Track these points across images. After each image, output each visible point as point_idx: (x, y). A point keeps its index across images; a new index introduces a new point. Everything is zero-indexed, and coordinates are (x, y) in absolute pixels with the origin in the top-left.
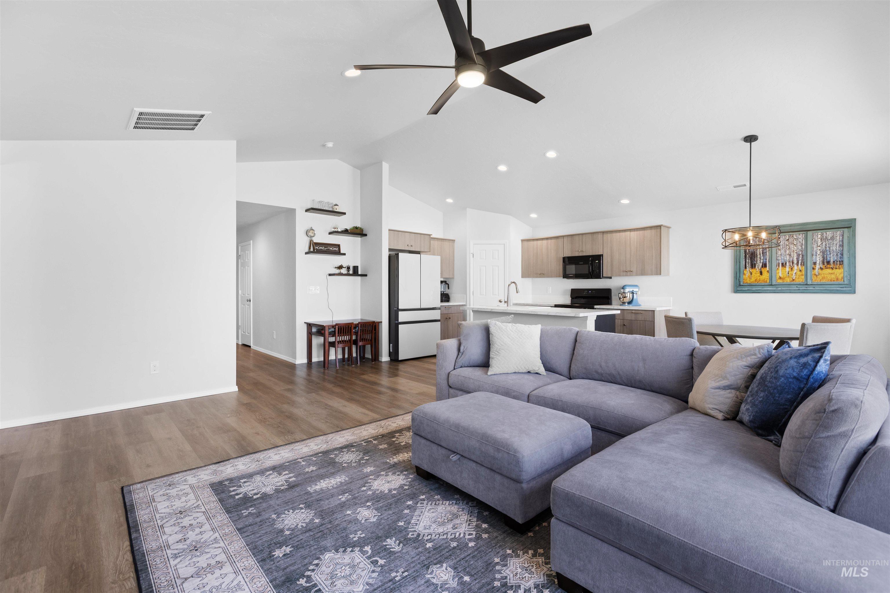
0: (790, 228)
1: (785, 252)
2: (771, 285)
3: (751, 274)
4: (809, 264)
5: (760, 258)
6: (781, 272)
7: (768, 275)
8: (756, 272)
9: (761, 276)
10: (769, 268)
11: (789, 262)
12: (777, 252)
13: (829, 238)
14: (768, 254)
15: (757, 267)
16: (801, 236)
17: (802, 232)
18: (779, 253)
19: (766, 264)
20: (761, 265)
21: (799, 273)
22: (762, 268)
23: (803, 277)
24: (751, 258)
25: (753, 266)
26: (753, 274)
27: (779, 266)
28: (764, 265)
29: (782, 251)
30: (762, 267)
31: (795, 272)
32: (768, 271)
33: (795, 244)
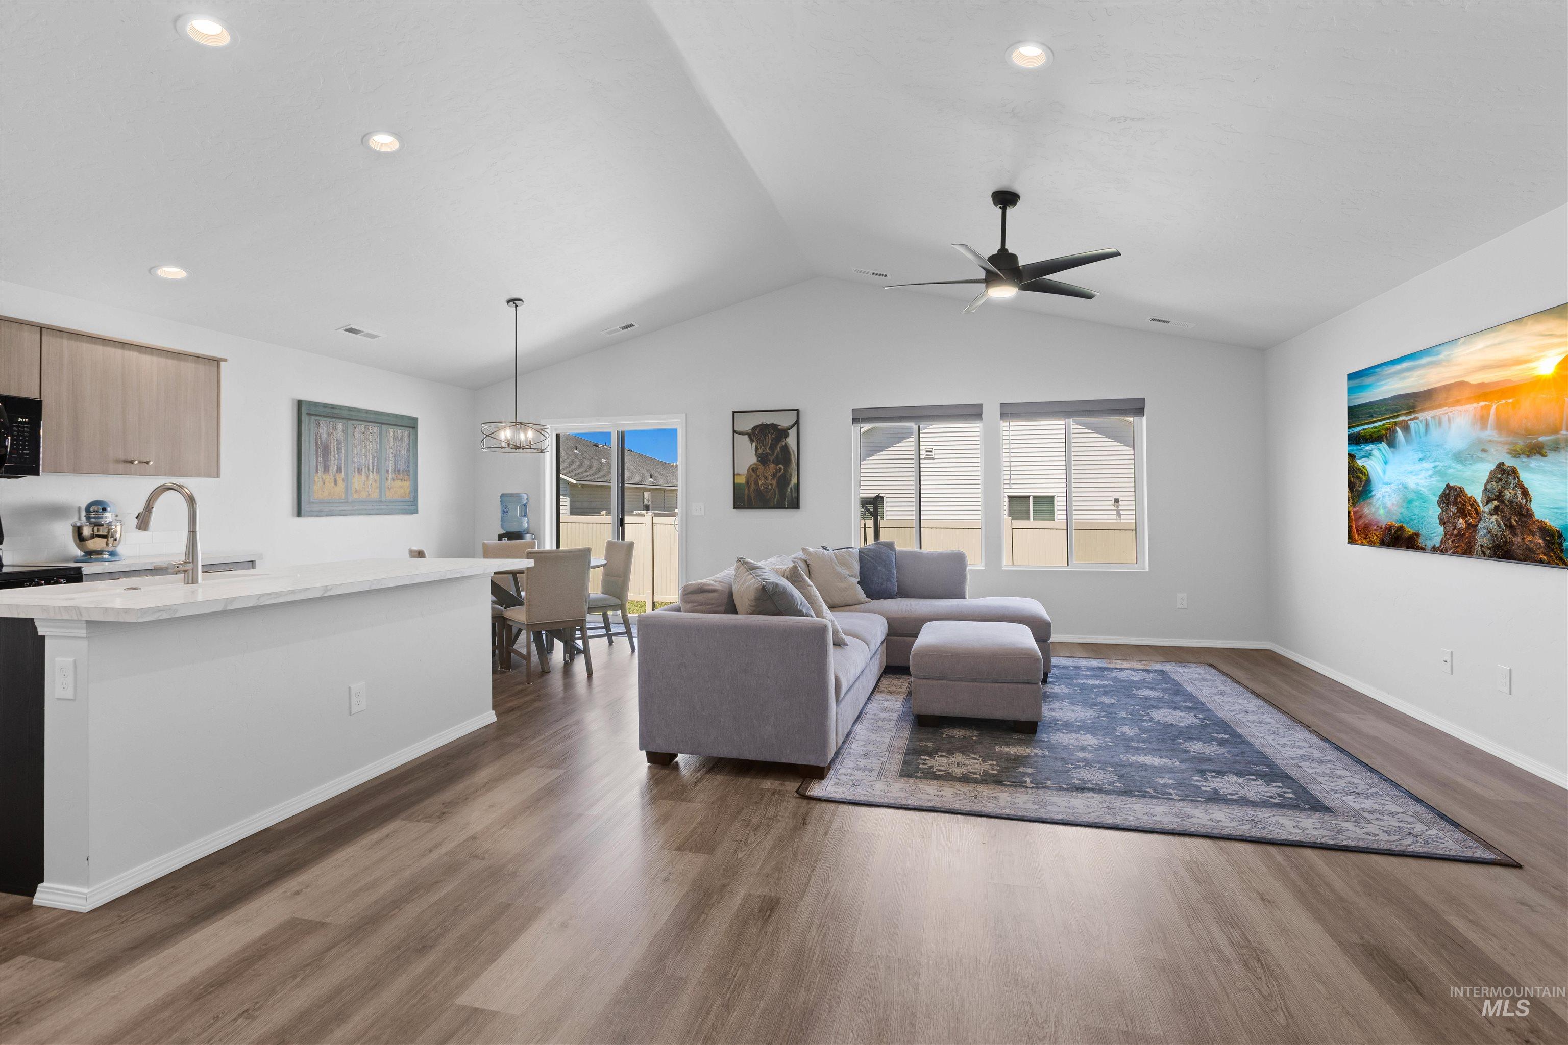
0: (365, 415)
1: (361, 450)
2: (346, 502)
3: (324, 483)
4: (383, 472)
5: (334, 457)
6: (357, 482)
7: (343, 486)
8: (328, 478)
9: (335, 486)
10: (345, 475)
11: (365, 467)
12: (353, 449)
13: (399, 439)
14: (343, 451)
15: (330, 471)
16: (374, 429)
17: (377, 425)
18: (355, 452)
19: (341, 467)
20: (335, 468)
21: (374, 484)
22: (337, 474)
23: (378, 490)
24: (324, 456)
25: (326, 469)
26: (326, 482)
27: (355, 472)
28: (339, 470)
29: (358, 448)
30: (337, 472)
31: (370, 482)
32: (343, 480)
33: (371, 440)
